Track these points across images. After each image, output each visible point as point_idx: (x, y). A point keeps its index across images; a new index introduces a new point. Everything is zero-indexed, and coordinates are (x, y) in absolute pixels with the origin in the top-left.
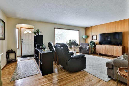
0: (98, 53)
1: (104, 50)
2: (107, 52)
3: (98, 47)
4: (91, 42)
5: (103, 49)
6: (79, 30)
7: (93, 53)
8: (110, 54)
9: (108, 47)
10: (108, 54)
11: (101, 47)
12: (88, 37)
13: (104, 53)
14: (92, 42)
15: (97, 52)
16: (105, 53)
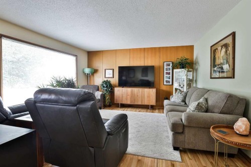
0: (119, 104)
1: (129, 97)
2: (135, 100)
3: (119, 92)
4: (103, 82)
5: (127, 95)
6: (76, 56)
7: (108, 104)
8: (140, 103)
9: (137, 91)
10: (136, 103)
11: (124, 91)
12: (95, 71)
13: (129, 103)
14: (106, 83)
15: (117, 101)
16: (131, 102)
